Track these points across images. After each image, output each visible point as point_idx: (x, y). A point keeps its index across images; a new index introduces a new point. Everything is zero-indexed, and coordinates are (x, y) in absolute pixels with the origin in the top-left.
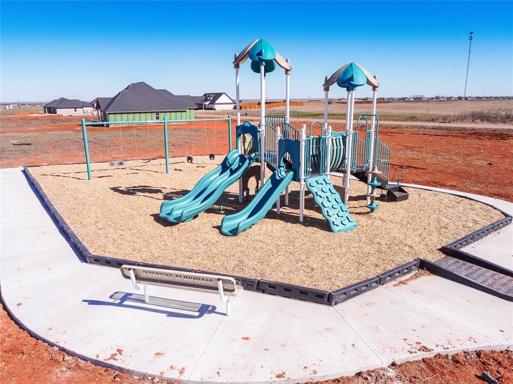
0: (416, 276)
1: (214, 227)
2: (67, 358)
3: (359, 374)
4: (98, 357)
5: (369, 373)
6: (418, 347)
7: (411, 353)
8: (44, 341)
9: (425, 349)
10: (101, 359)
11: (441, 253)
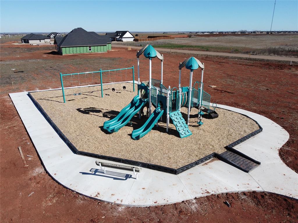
0: (212, 161)
1: (128, 135)
2: (80, 196)
3: (183, 202)
4: (91, 196)
5: (187, 201)
6: (206, 192)
7: (202, 194)
8: (70, 189)
9: (208, 192)
10: (92, 196)
11: (225, 149)
